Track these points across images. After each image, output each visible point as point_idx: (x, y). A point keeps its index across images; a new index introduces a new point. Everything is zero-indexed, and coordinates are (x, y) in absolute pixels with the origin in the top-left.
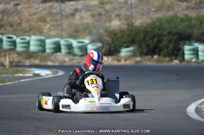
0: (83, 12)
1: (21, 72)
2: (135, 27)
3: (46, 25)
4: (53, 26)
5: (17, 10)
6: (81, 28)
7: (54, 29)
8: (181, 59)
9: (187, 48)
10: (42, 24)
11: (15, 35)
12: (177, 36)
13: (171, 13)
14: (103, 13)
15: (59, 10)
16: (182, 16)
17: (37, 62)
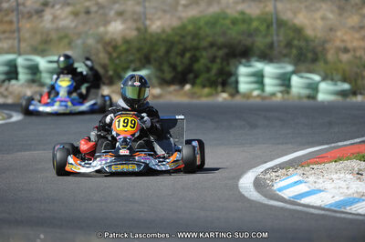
0: (57, 7)
2: (151, 35)
4: (4, 32)
6: (54, 36)
7: (7, 38)
8: (232, 91)
9: (243, 70)
12: (227, 51)
13: (214, 9)
14: (94, 9)
15: (14, 4)
16: (236, 15)
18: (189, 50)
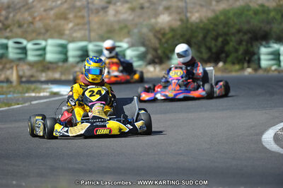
0: (119, 4)
1: (33, 91)
2: (192, 24)
3: (67, 24)
4: (78, 24)
5: (27, 4)
6: (116, 27)
7: (80, 29)
8: (256, 66)
9: (263, 50)
10: (62, 22)
11: (25, 38)
12: (249, 35)
13: (240, 3)
14: (147, 5)
15: (85, 3)
16: (257, 7)
17: (57, 76)
18: (221, 36)
